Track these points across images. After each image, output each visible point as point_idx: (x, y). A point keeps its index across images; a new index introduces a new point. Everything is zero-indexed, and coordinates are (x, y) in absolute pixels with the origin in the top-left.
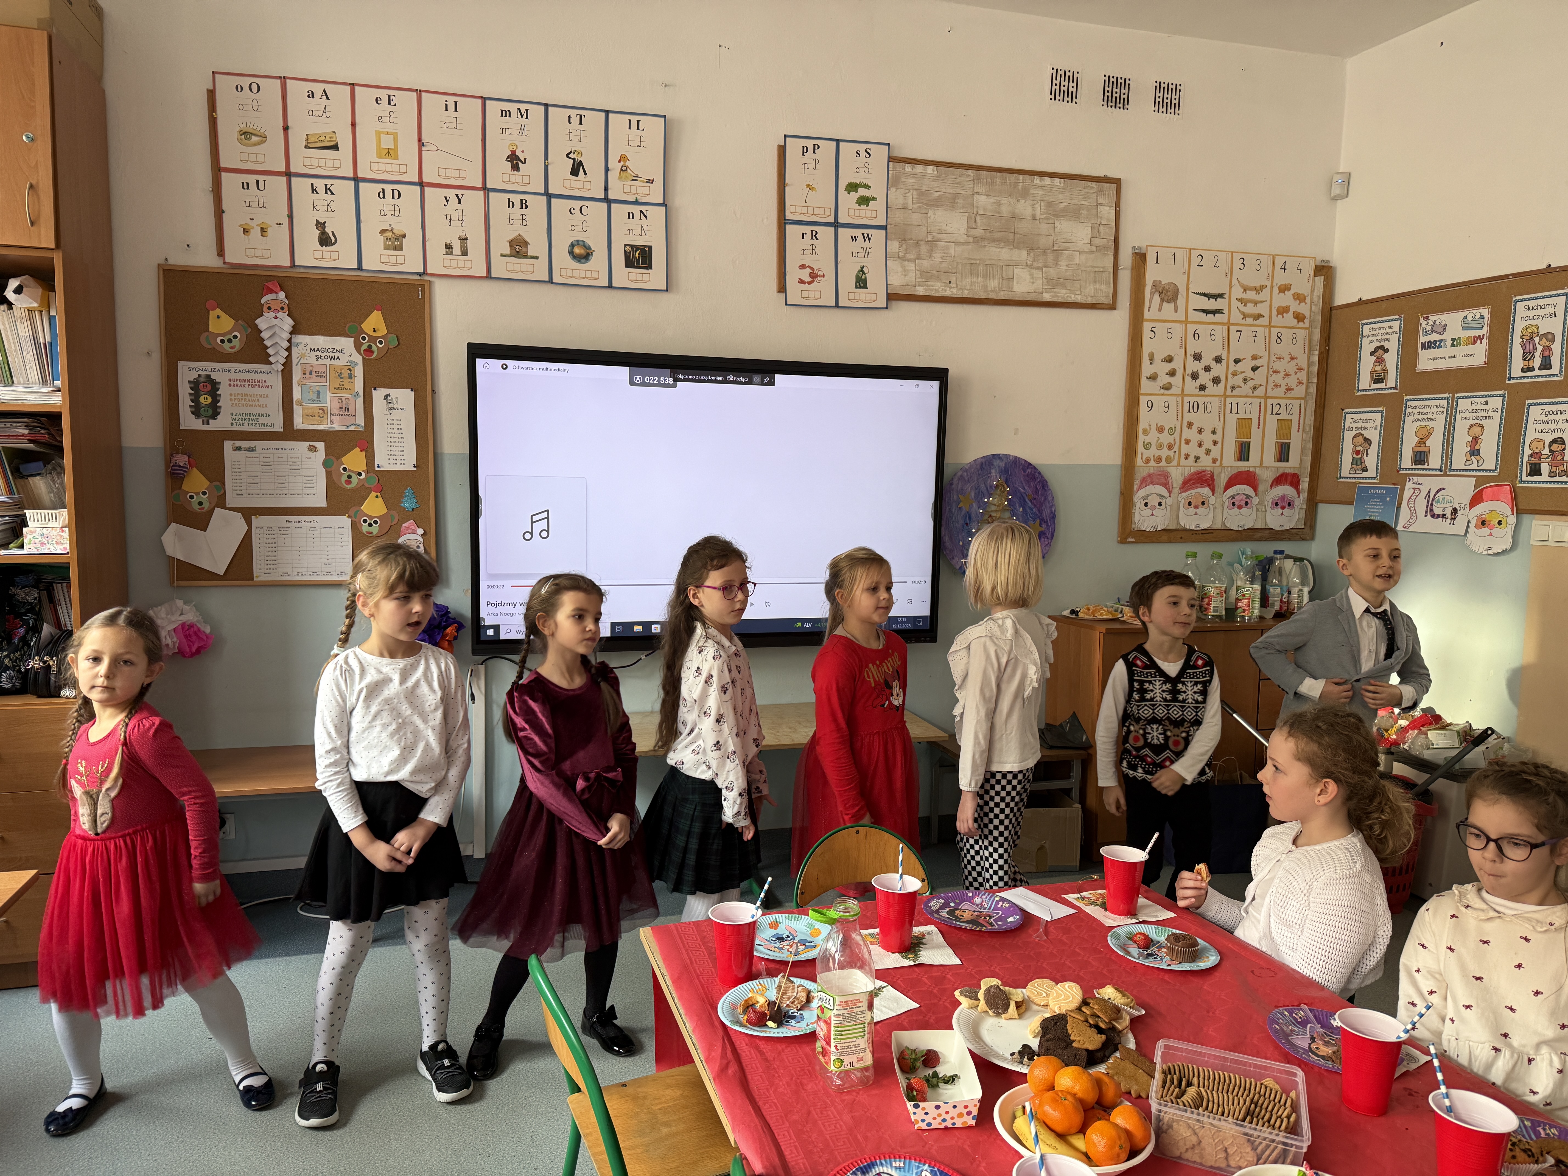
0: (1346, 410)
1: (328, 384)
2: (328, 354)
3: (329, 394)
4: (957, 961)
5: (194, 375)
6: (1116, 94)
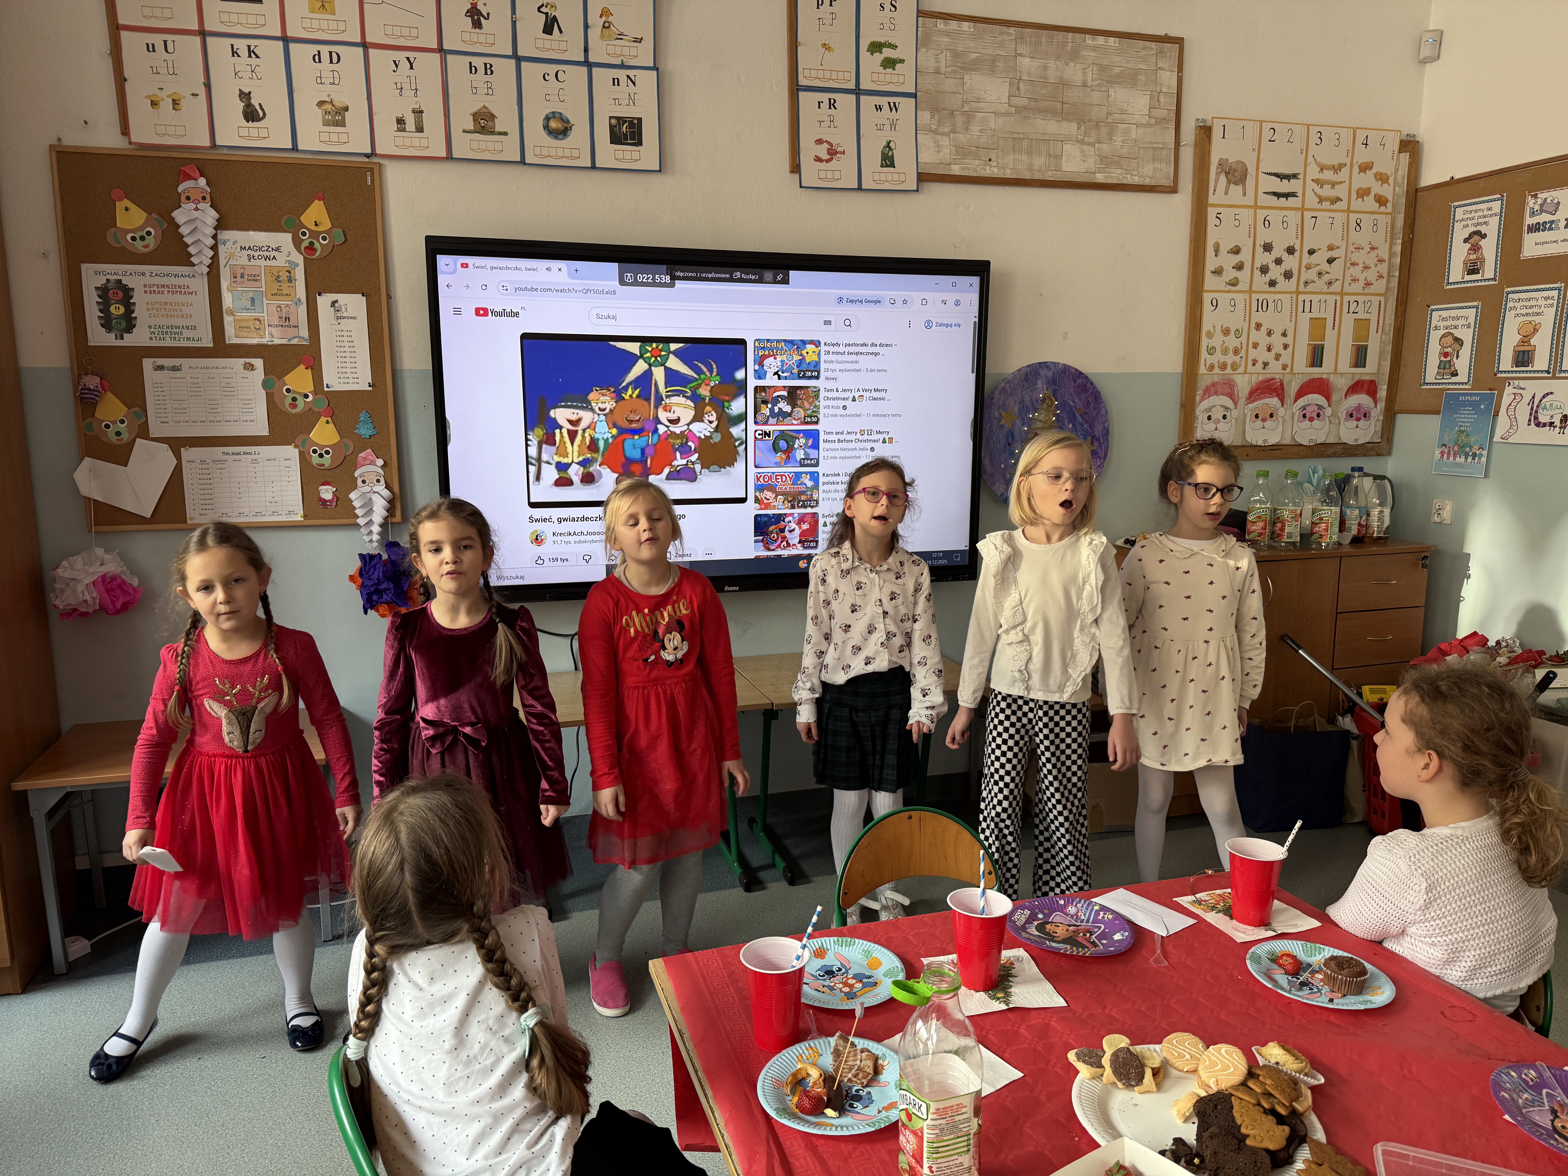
0: (1433, 307)
1: (263, 289)
2: (262, 253)
3: (265, 302)
4: (1061, 1002)
5: (101, 281)
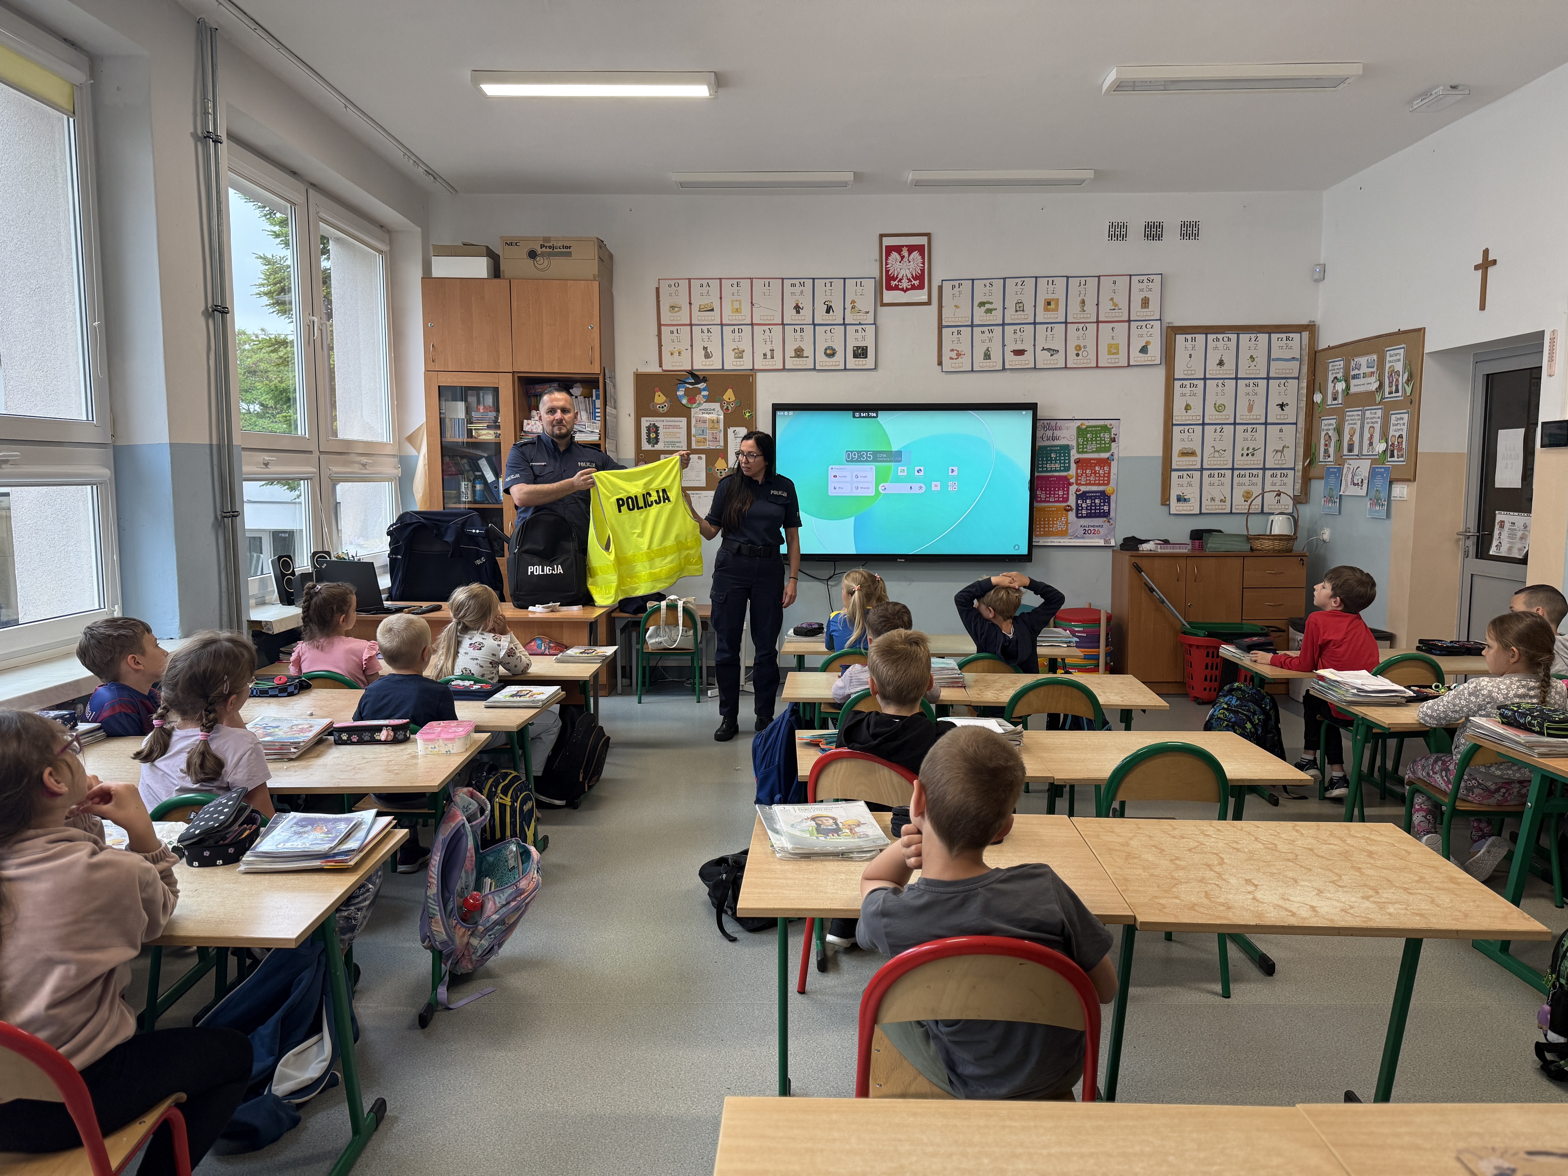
0: (1321, 419)
2: (708, 412)
3: (708, 431)
5: (648, 424)
6: (1154, 232)
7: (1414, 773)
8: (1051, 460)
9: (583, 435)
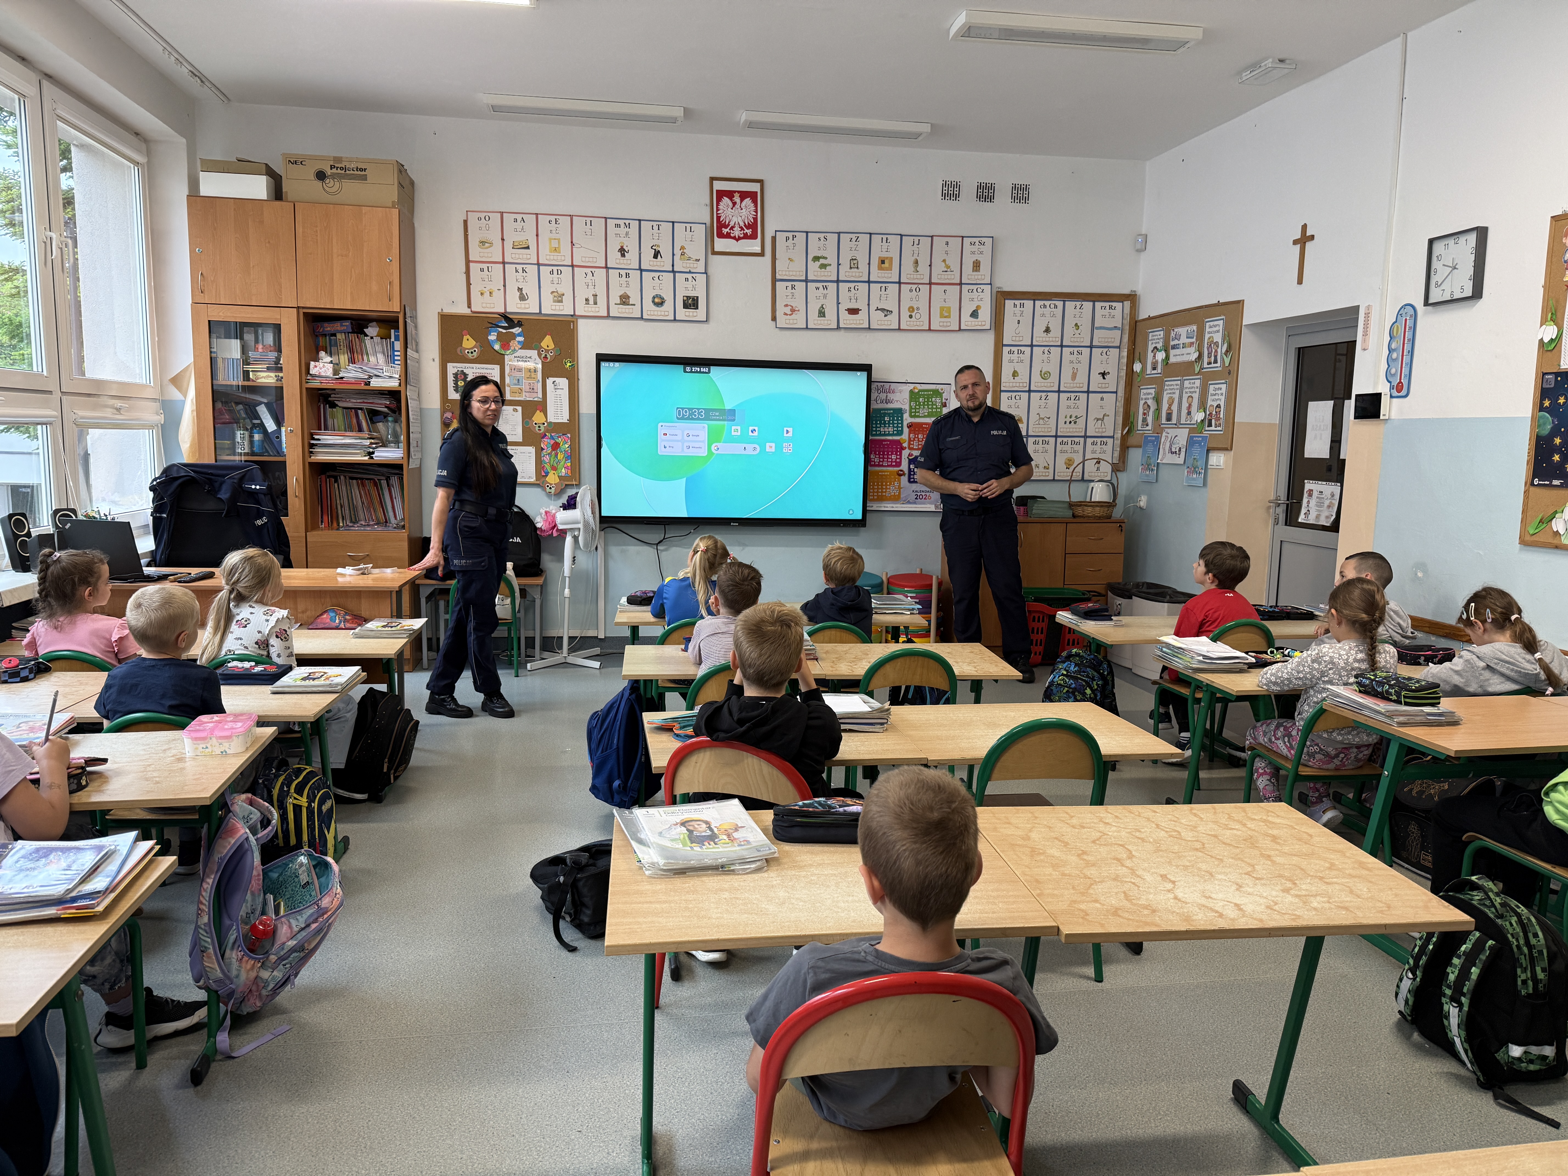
0: (1141, 387)
1: (523, 375)
2: (523, 359)
3: (523, 381)
5: (455, 370)
6: (986, 193)
7: (1255, 739)
8: (885, 423)
9: (380, 380)
